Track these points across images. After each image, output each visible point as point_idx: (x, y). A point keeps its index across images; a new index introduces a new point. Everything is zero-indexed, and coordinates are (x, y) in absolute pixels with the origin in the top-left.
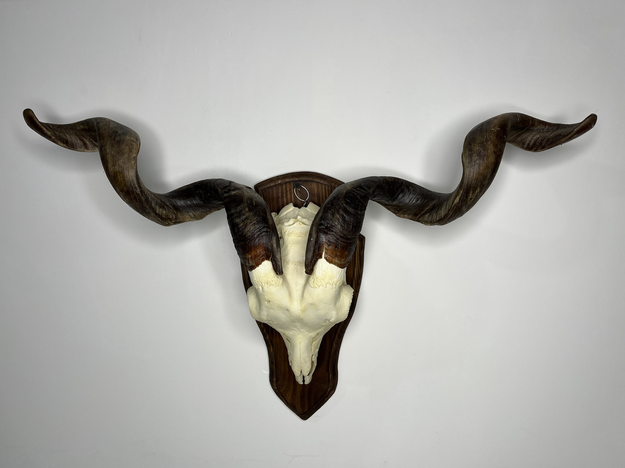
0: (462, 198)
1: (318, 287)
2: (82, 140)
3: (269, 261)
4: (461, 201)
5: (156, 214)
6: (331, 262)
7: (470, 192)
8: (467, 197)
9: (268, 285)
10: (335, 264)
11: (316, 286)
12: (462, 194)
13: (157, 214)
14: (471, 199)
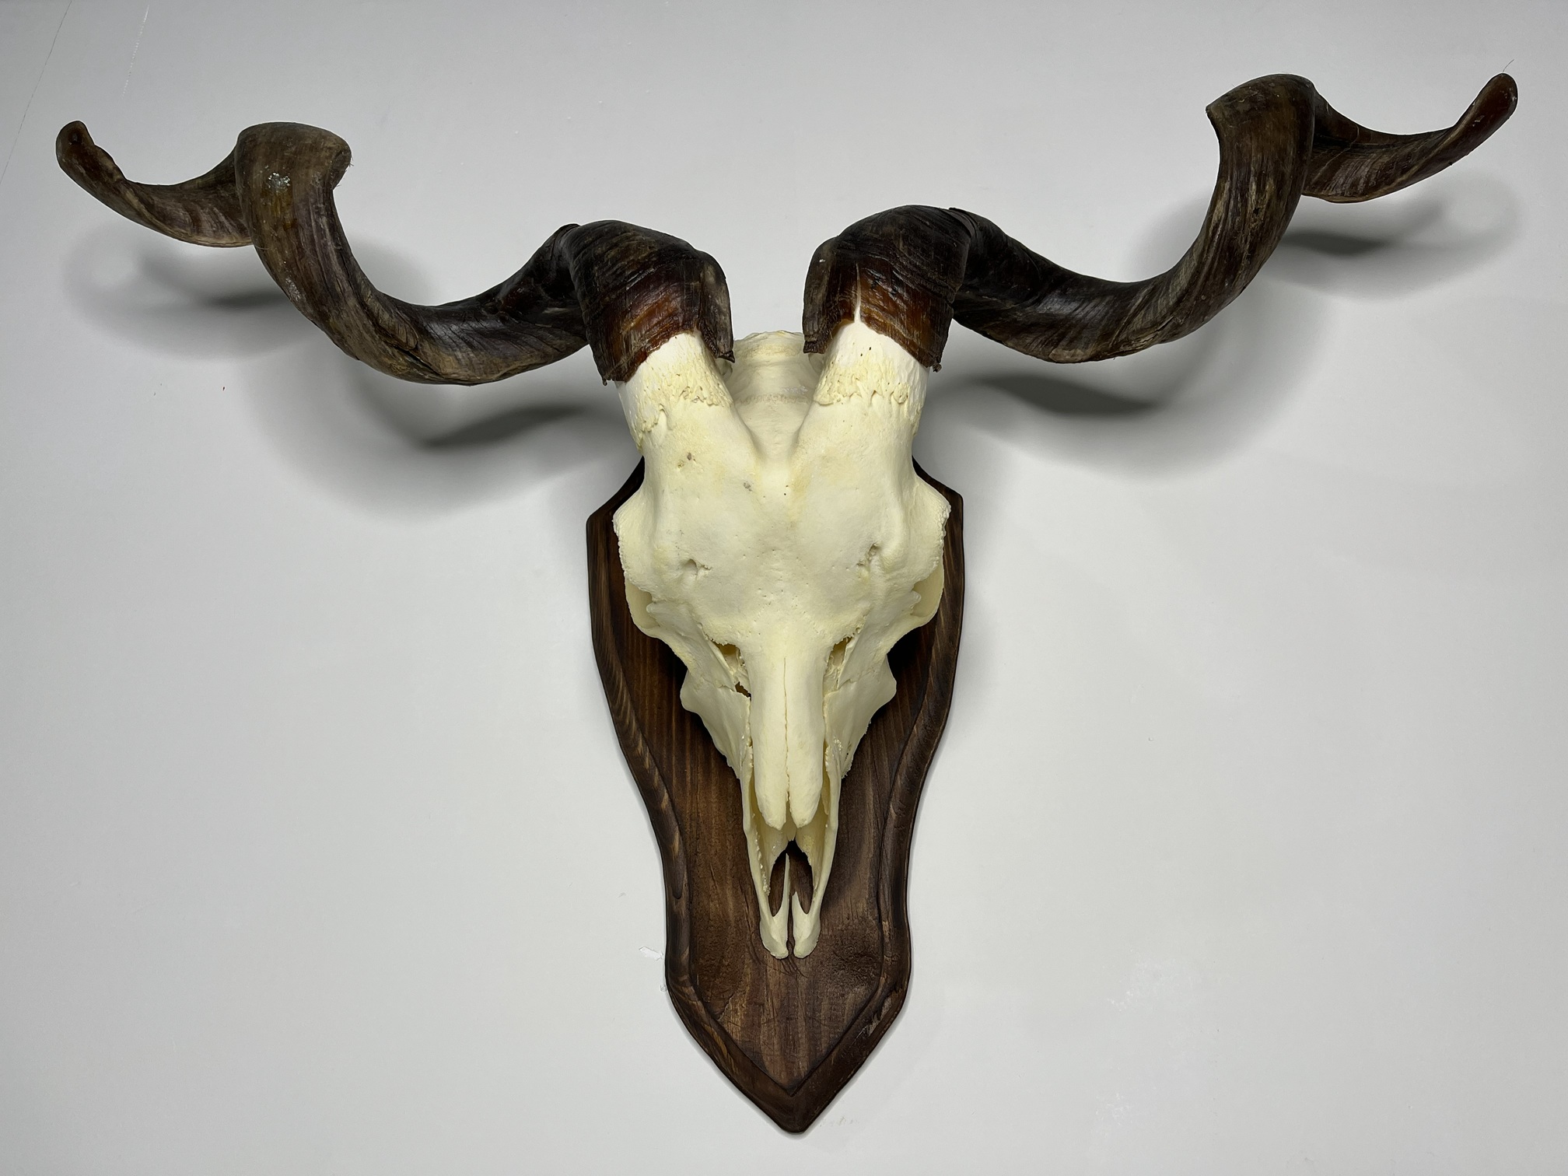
0: (1232, 202)
1: (844, 400)
2: (190, 212)
3: (692, 331)
4: (1230, 214)
5: (363, 305)
6: (882, 328)
7: (1252, 186)
8: (1245, 201)
9: (688, 401)
10: (894, 335)
11: (840, 396)
12: (1230, 190)
13: (367, 305)
14: (1256, 211)
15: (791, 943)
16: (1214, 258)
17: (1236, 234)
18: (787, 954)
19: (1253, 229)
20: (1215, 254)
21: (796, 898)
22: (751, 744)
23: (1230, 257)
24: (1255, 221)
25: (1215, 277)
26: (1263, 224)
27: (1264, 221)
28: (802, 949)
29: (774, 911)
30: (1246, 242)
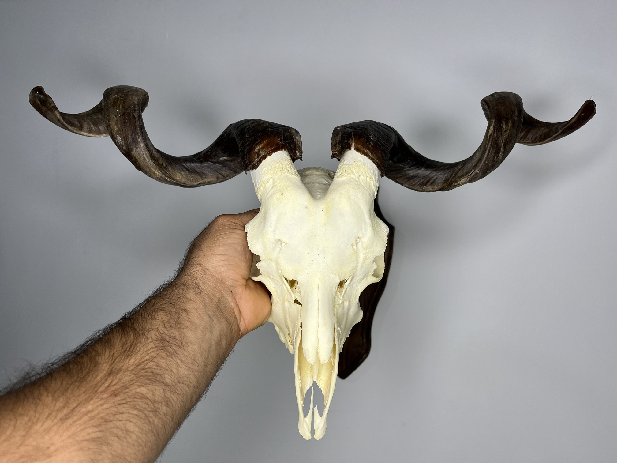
15: (313, 432)
16: (490, 147)
17: (498, 138)
18: (310, 437)
19: (505, 137)
20: (491, 145)
21: (316, 408)
22: (301, 326)
23: (497, 147)
24: (505, 135)
25: (491, 154)
26: (508, 137)
27: (509, 135)
28: (318, 435)
29: (305, 415)
30: (502, 142)
